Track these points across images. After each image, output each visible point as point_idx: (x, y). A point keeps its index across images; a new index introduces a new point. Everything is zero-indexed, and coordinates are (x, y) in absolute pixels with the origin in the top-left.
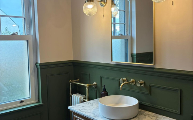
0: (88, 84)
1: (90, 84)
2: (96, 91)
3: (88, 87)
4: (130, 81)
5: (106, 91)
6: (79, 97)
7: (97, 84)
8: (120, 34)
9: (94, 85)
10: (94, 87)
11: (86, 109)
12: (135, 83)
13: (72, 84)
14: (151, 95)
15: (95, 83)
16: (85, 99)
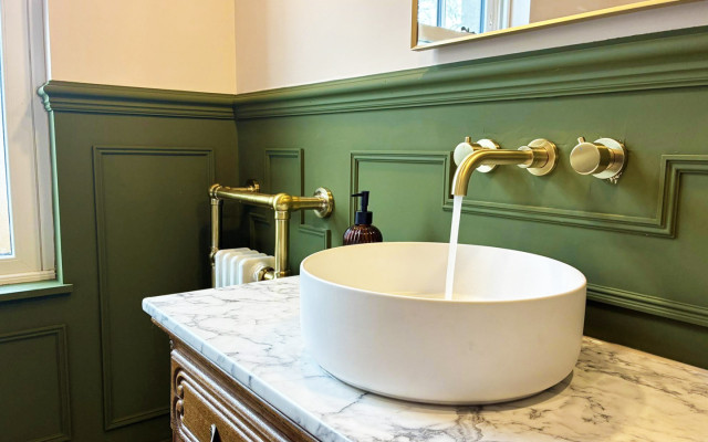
0: (287, 194)
1: (303, 195)
2: (329, 233)
3: (284, 207)
4: (526, 149)
5: (375, 223)
6: (243, 262)
7: (332, 201)
8: (463, 29)
9: (316, 206)
10: (316, 211)
11: (233, 317)
12: (551, 164)
13: (223, 201)
14: (674, 234)
15: (324, 195)
16: (270, 270)
